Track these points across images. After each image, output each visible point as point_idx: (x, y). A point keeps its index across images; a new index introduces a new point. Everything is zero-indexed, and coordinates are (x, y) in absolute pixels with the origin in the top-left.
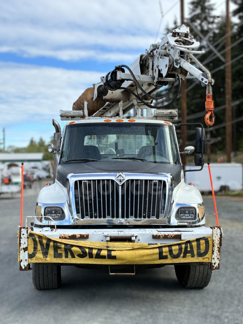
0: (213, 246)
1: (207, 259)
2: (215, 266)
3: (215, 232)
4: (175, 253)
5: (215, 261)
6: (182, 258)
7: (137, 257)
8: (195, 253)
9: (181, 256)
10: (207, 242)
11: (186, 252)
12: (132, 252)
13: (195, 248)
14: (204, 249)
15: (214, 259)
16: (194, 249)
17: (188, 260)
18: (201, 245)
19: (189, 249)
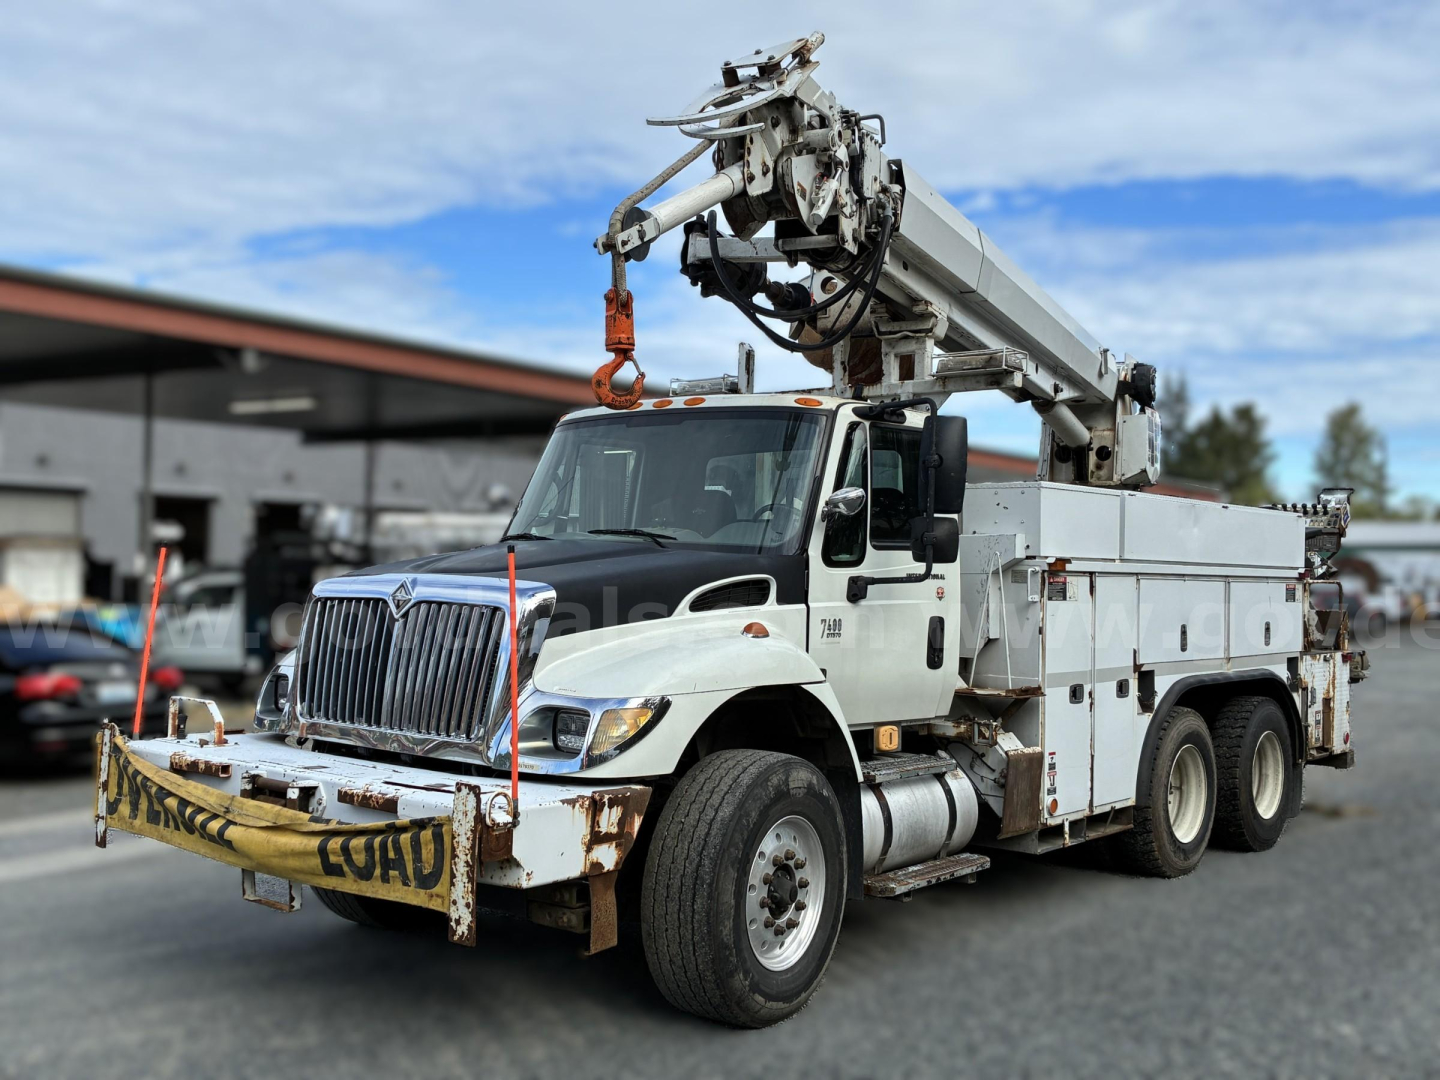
0: (454, 856)
1: (440, 900)
2: (459, 932)
3: (461, 805)
4: (360, 859)
5: (460, 913)
6: (380, 883)
7: (271, 856)
8: (408, 873)
9: (375, 874)
10: (438, 838)
11: (387, 864)
12: (263, 835)
13: (408, 853)
14: (432, 862)
15: (455, 903)
16: (406, 857)
17: (394, 891)
18: (423, 846)
19: (391, 855)
